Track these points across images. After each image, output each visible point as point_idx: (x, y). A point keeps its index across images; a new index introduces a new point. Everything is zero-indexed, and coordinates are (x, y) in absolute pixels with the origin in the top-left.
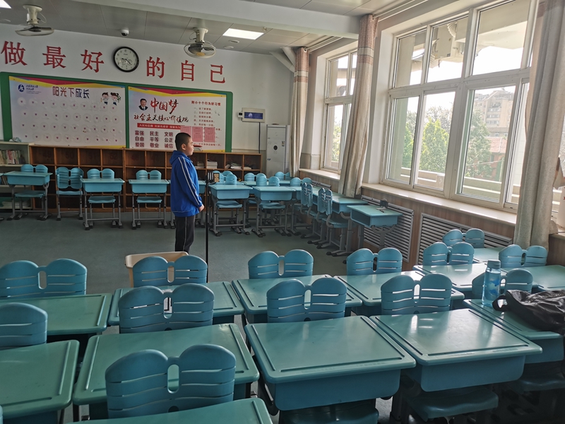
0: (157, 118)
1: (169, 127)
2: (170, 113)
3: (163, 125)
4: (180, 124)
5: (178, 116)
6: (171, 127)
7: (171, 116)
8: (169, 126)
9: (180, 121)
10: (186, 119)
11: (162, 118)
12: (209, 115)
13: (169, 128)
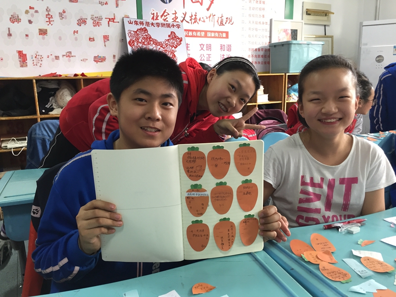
0: (188, 19)
1: (206, 34)
2: (208, 9)
3: (197, 31)
4: (222, 29)
5: (218, 15)
6: (209, 34)
7: (208, 14)
8: (206, 32)
9: (222, 24)
10: (230, 20)
11: (194, 19)
12: (262, 13)
13: (206, 36)
